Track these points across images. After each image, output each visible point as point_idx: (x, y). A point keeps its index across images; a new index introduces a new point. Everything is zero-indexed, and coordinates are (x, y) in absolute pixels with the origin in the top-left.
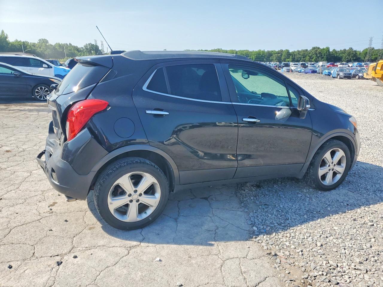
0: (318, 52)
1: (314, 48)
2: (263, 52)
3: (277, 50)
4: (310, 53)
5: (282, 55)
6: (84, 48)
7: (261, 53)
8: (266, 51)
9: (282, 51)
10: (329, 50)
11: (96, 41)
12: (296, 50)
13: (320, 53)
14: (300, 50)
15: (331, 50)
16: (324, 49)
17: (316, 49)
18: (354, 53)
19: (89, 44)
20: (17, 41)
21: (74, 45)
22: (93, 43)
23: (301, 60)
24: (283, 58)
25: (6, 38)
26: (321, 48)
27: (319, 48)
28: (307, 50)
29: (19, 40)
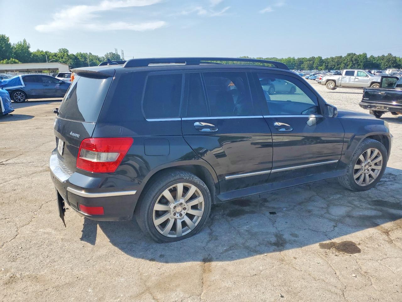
0: (353, 59)
1: (349, 55)
2: (294, 59)
3: (308, 57)
4: (344, 60)
5: (314, 62)
6: (105, 57)
7: (292, 61)
8: (296, 58)
9: (314, 58)
10: (366, 56)
11: (116, 50)
12: (329, 57)
13: (356, 60)
14: (334, 56)
15: (368, 56)
16: (360, 55)
17: (351, 56)
18: (394, 59)
19: (110, 53)
20: (38, 51)
21: (94, 55)
22: (114, 52)
23: (335, 68)
24: (315, 66)
25: (28, 47)
26: (358, 54)
27: (355, 54)
28: (341, 57)
29: (41, 50)
